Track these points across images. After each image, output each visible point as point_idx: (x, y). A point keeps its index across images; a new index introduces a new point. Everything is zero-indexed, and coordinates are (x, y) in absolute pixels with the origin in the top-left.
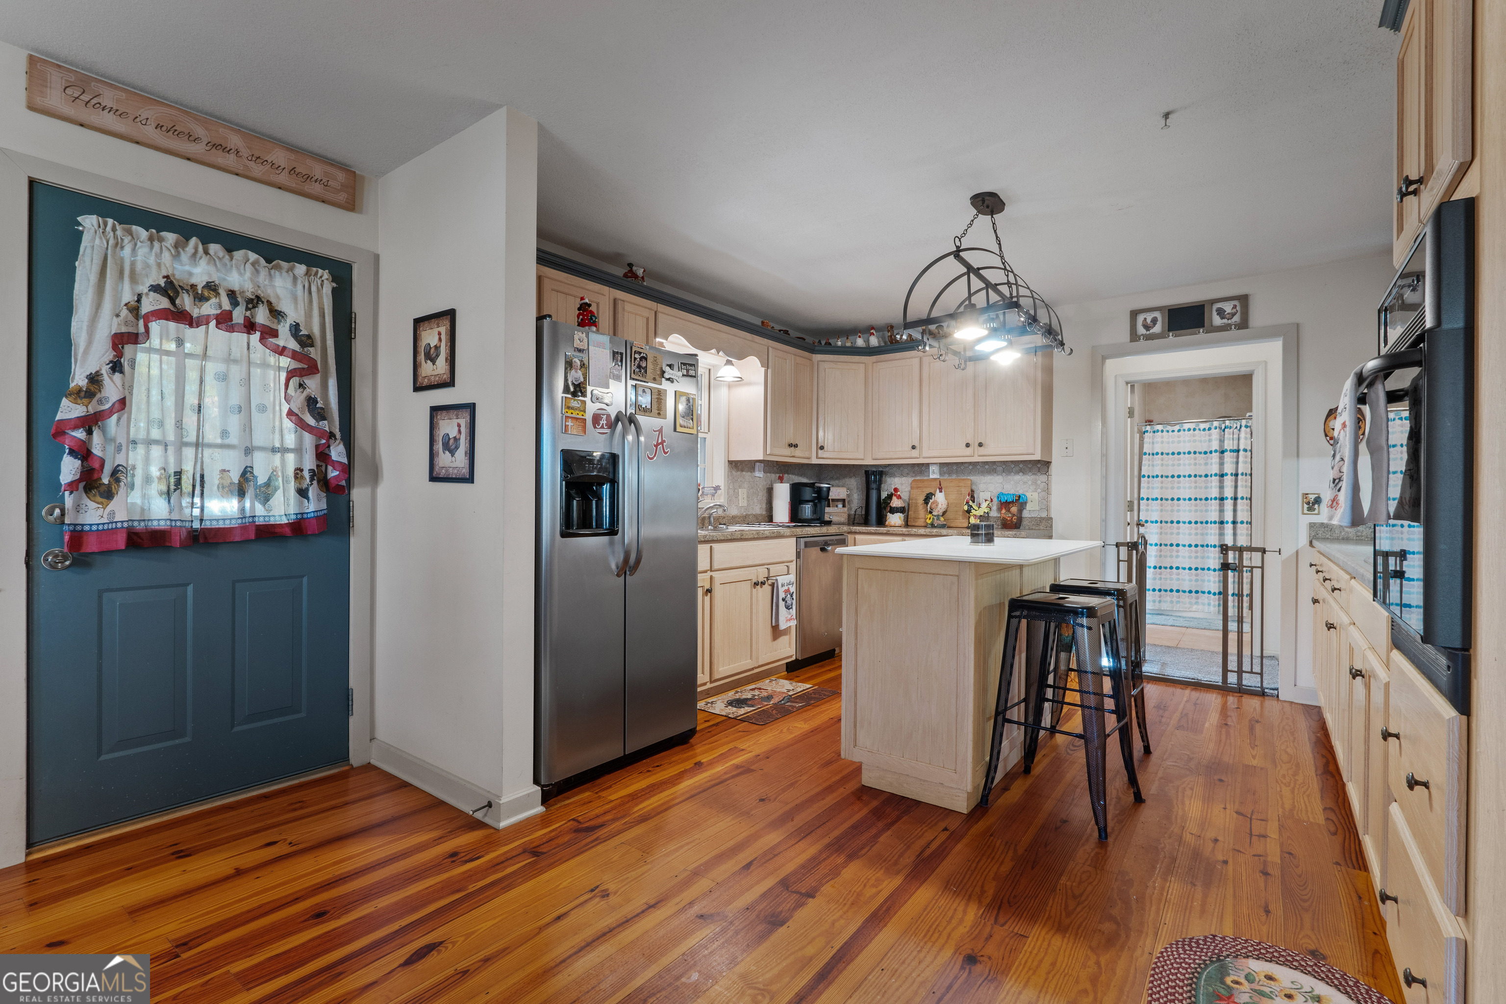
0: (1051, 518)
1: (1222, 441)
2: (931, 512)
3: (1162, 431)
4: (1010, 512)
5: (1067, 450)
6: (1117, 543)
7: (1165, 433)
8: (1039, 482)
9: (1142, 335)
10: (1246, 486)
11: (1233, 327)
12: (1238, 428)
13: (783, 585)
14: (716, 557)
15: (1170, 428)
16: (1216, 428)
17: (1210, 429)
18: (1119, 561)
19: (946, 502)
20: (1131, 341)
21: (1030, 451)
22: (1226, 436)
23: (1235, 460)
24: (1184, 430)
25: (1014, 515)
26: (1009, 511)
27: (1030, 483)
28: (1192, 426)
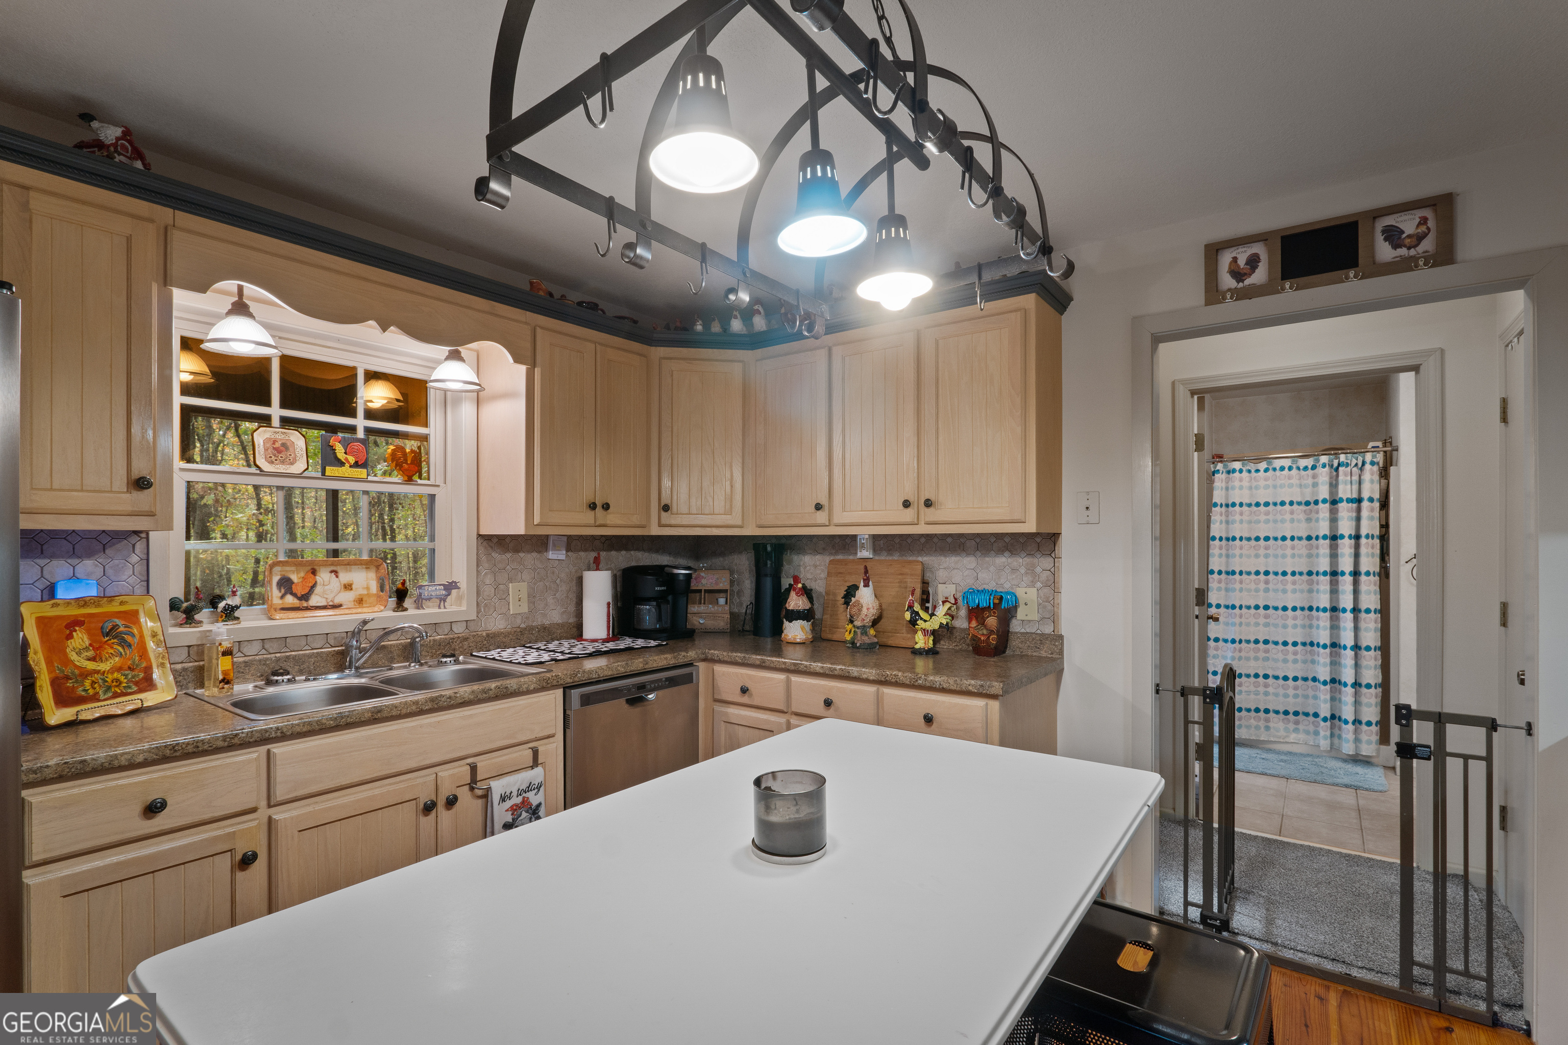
0: (1061, 637)
1: (1334, 485)
2: (851, 622)
3: (1241, 471)
4: (985, 627)
5: (1088, 513)
6: (1183, 689)
7: (1245, 474)
8: (1038, 570)
9: (1229, 290)
10: (1373, 555)
11: (1421, 263)
12: (1360, 465)
13: (503, 799)
14: (280, 774)
15: (1252, 466)
16: (1324, 466)
17: (1314, 467)
18: (1187, 722)
19: (876, 604)
20: (1209, 302)
21: (1017, 516)
22: (1341, 478)
23: (1354, 514)
24: (1275, 469)
25: (991, 632)
26: (982, 623)
27: (1023, 570)
28: (1287, 463)
